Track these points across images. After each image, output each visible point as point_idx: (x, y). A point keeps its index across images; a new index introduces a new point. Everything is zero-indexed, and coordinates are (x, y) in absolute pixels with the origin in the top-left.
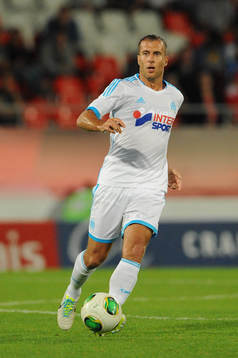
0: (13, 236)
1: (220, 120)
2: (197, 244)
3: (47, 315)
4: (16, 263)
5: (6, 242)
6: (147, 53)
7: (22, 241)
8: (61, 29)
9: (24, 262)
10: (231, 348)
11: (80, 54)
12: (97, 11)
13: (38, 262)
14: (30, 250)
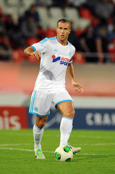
0: (6, 113)
1: (105, 61)
2: (93, 119)
3: (21, 151)
4: (7, 126)
5: (3, 116)
6: (61, 28)
7: (10, 116)
8: (31, 15)
9: (11, 125)
10: (107, 169)
11: (40, 28)
12: (48, 7)
13: (18, 126)
14: (14, 120)
